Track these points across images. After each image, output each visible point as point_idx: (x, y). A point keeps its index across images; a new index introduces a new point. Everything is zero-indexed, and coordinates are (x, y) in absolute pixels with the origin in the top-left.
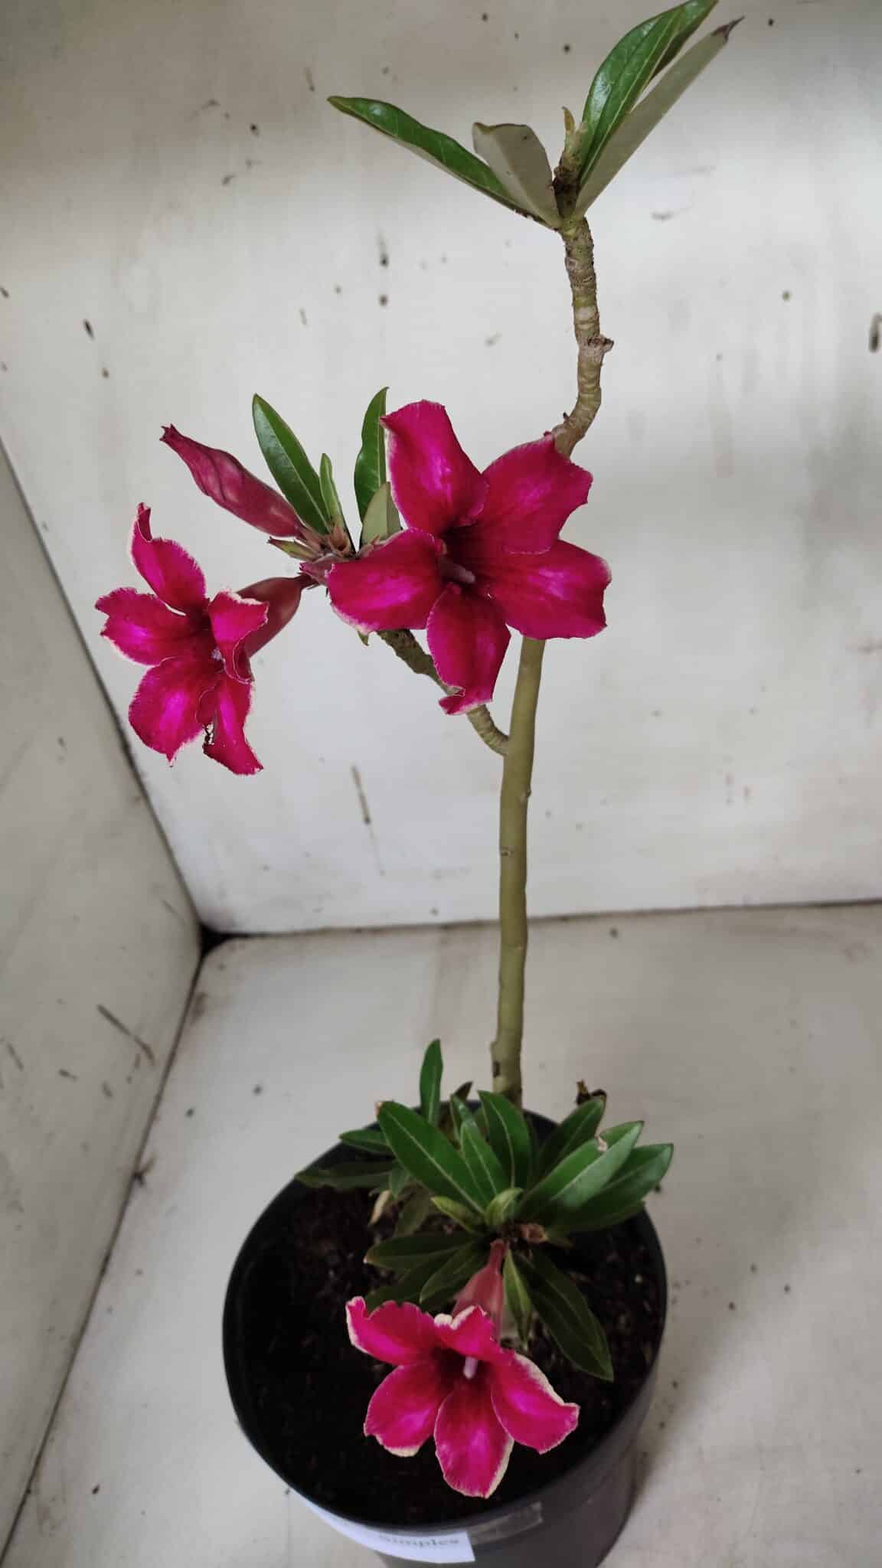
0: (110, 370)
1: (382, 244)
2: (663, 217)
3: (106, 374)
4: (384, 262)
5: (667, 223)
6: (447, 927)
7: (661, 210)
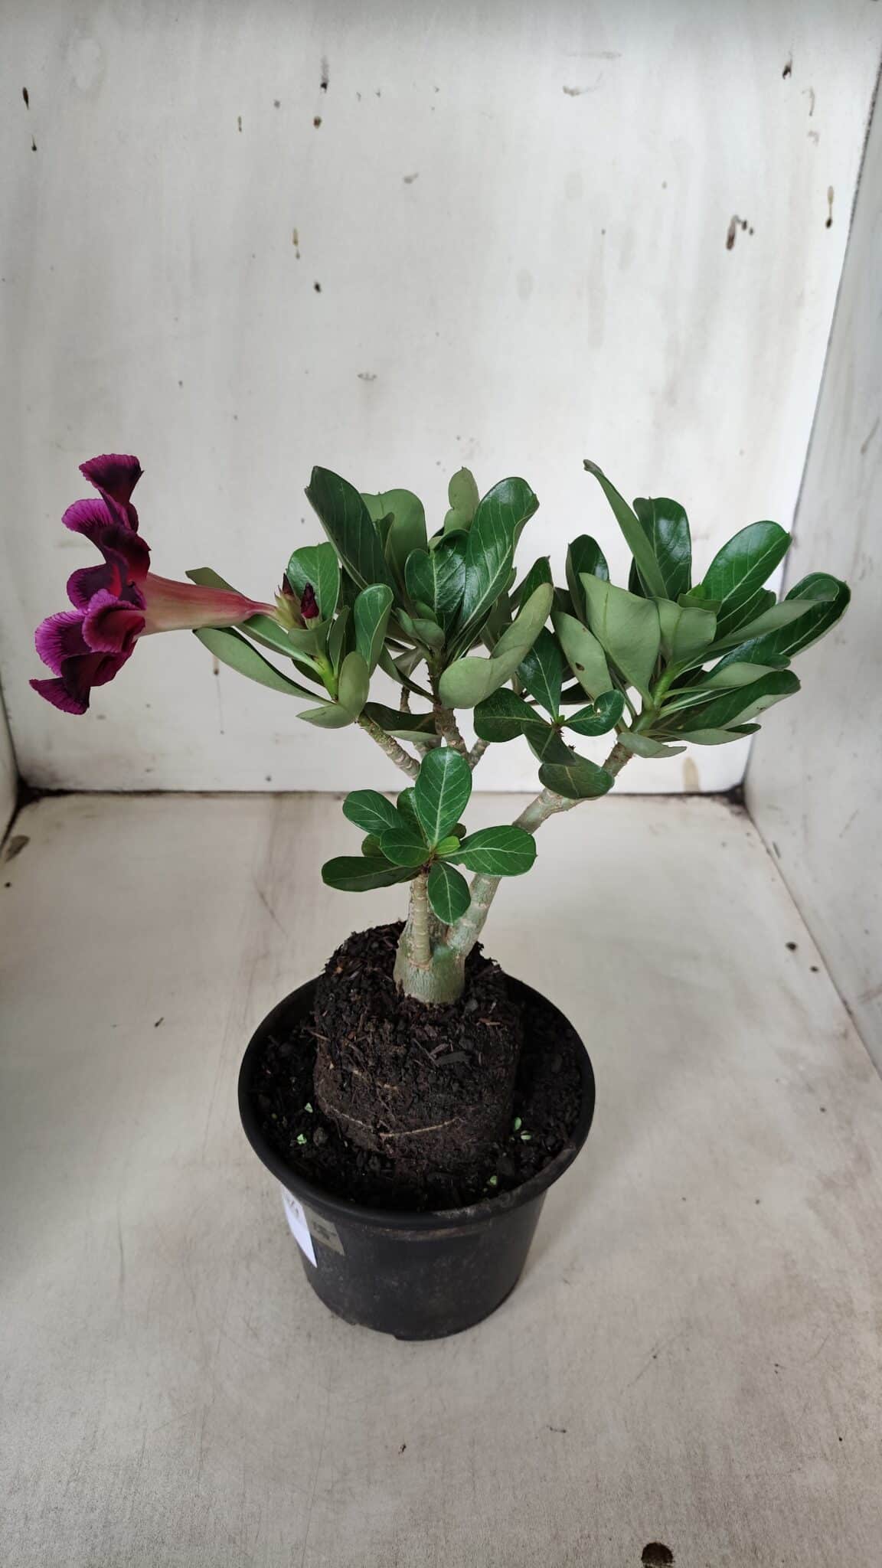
0: (37, 146)
1: (325, 67)
2: (572, 93)
3: (34, 148)
4: (324, 86)
5: (576, 98)
6: (279, 795)
7: (571, 87)
